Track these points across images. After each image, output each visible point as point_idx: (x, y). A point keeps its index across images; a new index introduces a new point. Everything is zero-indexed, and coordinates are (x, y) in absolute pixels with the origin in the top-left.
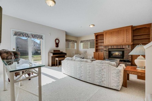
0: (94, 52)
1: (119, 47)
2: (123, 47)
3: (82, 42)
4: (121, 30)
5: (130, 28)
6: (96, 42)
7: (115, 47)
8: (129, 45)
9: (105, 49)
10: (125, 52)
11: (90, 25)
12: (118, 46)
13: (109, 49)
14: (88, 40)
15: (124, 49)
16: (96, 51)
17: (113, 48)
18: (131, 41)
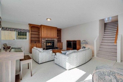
6: (31, 33)
15: (54, 40)
16: (31, 43)
17: (49, 40)
18: (57, 36)
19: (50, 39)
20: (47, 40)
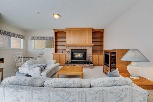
0: (53, 54)
1: (82, 49)
2: (85, 48)
3: (33, 38)
4: (83, 31)
5: (91, 30)
6: (55, 40)
7: (78, 48)
8: (90, 47)
9: (68, 50)
10: (87, 53)
11: (54, 15)
12: (81, 46)
13: (72, 50)
14: (43, 37)
15: (86, 50)
16: (55, 53)
17: (76, 49)
18: (91, 43)
19: (78, 47)
20: (73, 49)
